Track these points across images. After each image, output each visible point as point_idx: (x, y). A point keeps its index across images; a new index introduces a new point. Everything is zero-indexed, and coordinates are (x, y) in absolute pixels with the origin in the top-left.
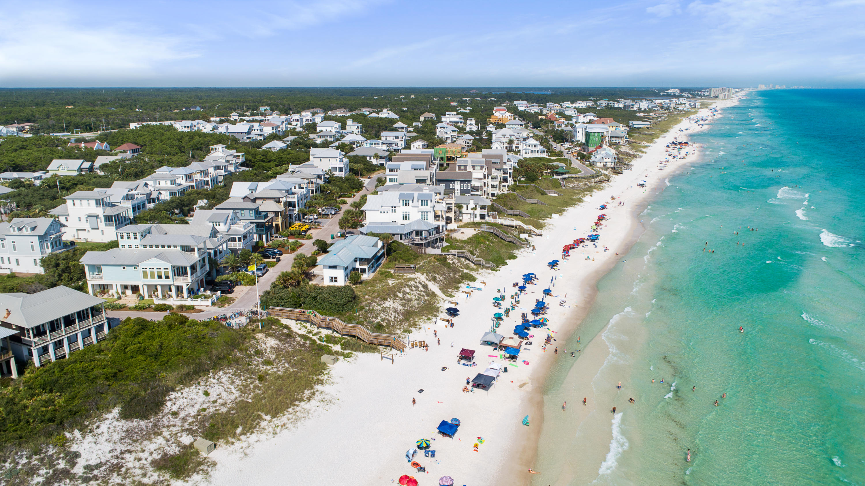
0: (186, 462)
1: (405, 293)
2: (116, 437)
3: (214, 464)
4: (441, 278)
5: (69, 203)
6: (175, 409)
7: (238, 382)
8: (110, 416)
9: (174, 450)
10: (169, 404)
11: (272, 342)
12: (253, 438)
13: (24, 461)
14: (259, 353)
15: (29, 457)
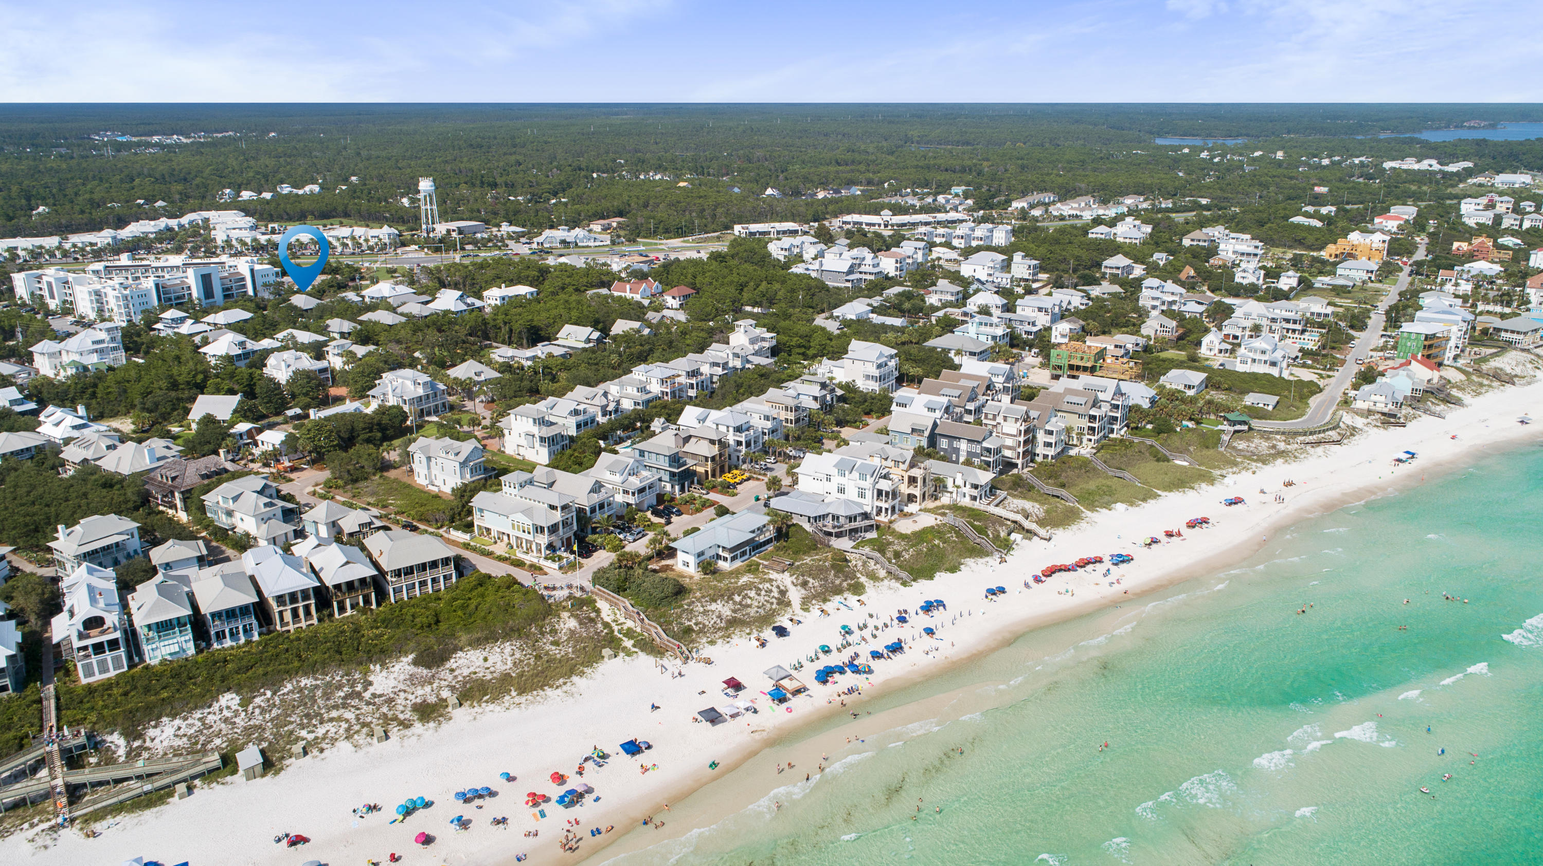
0: (433, 711)
1: (746, 596)
2: (402, 677)
3: (450, 719)
4: (816, 584)
5: (512, 416)
6: (454, 666)
7: (518, 655)
8: (404, 659)
9: (432, 699)
10: (452, 660)
11: (572, 623)
12: (491, 707)
13: (338, 678)
14: (554, 632)
15: (342, 677)
